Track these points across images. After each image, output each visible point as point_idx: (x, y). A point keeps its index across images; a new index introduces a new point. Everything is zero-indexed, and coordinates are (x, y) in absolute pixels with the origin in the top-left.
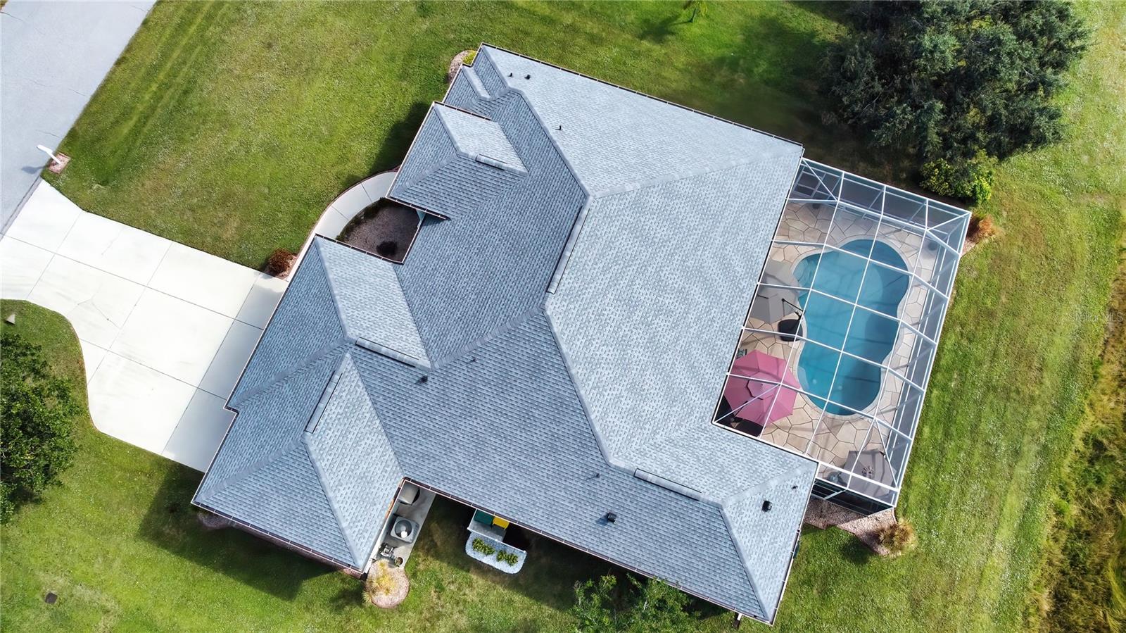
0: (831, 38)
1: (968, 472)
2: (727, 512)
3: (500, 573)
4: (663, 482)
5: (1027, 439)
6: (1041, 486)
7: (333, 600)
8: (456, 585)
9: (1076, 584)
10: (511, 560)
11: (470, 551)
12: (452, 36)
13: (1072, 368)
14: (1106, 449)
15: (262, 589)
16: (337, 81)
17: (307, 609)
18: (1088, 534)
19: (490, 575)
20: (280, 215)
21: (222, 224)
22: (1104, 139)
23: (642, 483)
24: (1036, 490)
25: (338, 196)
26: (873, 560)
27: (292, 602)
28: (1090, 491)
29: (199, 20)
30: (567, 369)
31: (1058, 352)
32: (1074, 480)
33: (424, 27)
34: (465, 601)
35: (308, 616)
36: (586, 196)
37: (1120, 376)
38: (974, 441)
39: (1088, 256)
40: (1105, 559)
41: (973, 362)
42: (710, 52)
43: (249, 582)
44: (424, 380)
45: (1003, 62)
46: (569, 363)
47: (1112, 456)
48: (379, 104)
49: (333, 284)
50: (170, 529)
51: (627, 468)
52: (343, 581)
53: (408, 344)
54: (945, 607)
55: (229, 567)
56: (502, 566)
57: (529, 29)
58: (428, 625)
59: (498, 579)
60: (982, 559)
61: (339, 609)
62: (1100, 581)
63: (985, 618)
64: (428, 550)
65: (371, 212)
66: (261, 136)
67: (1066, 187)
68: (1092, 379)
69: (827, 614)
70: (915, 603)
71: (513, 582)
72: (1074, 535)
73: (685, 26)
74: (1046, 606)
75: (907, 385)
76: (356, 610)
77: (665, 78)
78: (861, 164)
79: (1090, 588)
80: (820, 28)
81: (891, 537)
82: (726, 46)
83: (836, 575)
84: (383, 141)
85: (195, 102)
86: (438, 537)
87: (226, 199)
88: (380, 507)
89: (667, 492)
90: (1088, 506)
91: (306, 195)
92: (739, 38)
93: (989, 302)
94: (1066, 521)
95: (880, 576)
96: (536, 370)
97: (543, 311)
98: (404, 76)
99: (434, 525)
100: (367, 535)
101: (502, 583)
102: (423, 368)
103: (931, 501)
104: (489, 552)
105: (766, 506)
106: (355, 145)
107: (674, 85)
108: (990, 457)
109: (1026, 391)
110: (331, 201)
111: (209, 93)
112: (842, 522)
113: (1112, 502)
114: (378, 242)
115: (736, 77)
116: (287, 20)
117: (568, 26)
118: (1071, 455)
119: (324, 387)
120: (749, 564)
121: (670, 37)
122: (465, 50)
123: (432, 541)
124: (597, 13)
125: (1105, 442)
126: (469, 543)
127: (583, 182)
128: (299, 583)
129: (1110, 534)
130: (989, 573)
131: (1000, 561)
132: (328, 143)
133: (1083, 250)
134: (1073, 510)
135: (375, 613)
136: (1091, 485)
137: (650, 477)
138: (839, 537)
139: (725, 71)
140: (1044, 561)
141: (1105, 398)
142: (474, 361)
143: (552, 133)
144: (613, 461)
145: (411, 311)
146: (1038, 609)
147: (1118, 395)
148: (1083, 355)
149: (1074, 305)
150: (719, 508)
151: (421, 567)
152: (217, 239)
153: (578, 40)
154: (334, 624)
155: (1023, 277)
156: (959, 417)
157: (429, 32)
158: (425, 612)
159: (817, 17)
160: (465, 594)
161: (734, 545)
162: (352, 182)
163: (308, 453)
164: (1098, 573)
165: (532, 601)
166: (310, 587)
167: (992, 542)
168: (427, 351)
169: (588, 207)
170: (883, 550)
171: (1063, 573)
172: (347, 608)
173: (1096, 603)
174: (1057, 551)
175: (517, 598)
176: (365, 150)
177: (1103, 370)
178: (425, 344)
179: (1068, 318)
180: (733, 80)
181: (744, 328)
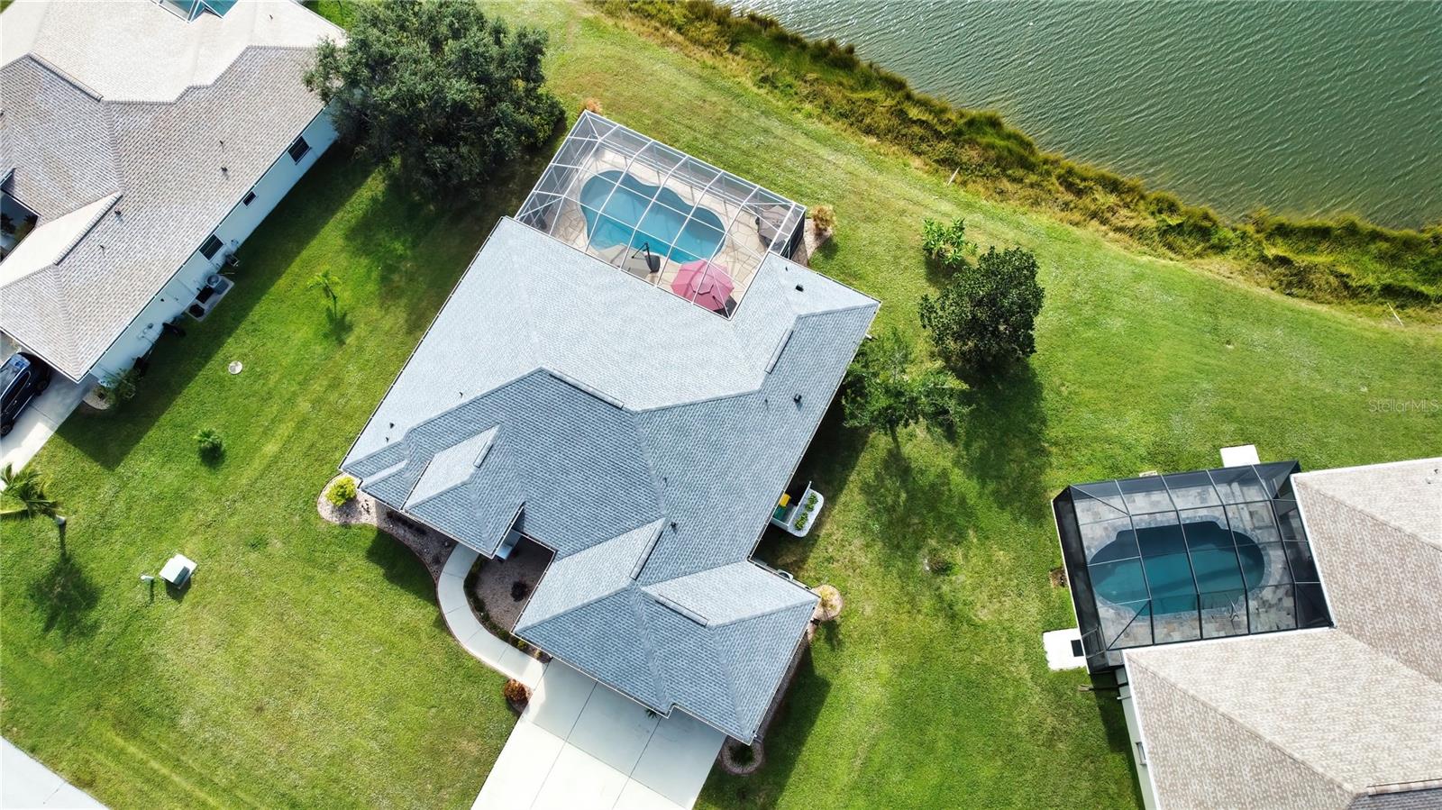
0: (382, 187)
1: (778, 165)
2: (803, 312)
3: (822, 510)
4: (777, 353)
5: (755, 122)
6: (790, 122)
7: (833, 649)
8: (829, 546)
9: (860, 119)
10: (813, 500)
11: (803, 534)
12: (297, 518)
13: (706, 81)
14: (768, 76)
15: (818, 712)
16: (322, 636)
17: (838, 671)
18: (826, 102)
19: (823, 519)
20: (464, 695)
21: (463, 756)
22: (522, 12)
23: (776, 369)
24: (795, 127)
25: (454, 637)
26: (835, 240)
27: (832, 684)
28: (796, 94)
29: (202, 795)
30: (684, 406)
31: (694, 87)
32: (788, 101)
33: (279, 545)
34: (842, 540)
35: (844, 670)
36: (541, 371)
37: (713, 54)
38: (755, 156)
39: (619, 49)
40: (844, 97)
41: (694, 143)
42: (371, 287)
43: (812, 723)
44: (674, 526)
45: (484, 52)
46: (680, 403)
47: (773, 73)
48: (359, 593)
49: (571, 606)
50: (760, 798)
51: (763, 378)
52: (818, 639)
53: (638, 541)
54: (871, 201)
55: (798, 740)
56: (818, 507)
57: (307, 444)
58: (858, 571)
59: (827, 513)
60: (840, 171)
61: (840, 643)
62: (860, 103)
63: (880, 178)
64: (799, 567)
65: (478, 606)
66: (370, 717)
67: (559, 48)
68: (715, 71)
69: (871, 278)
70: (867, 219)
71: (831, 500)
72: (826, 111)
73: (339, 303)
74: (874, 140)
75: (707, 191)
76: (843, 630)
77: (391, 328)
78: (510, 186)
79: (864, 110)
80: (369, 193)
81: (822, 222)
82: (369, 271)
83: (844, 266)
84: (402, 591)
85: (309, 794)
86: (790, 559)
87: (434, 753)
88: (769, 580)
89: (785, 352)
90: (807, 97)
91: (447, 669)
92: (364, 261)
93: (647, 122)
94: (816, 114)
95: (847, 237)
96: (682, 431)
97: (637, 413)
98: (332, 568)
99: (779, 562)
100: (792, 591)
101: (830, 510)
102: (665, 525)
103: (797, 193)
104: (804, 518)
105: (799, 288)
106: (401, 618)
107: (401, 321)
108: (767, 148)
109: (720, 114)
110: (458, 645)
111: (302, 777)
112: (806, 255)
113: (806, 82)
114: (511, 600)
115: (404, 269)
116: (230, 690)
117: (313, 408)
118: (770, 97)
119: (668, 610)
120: (840, 307)
121: (348, 318)
122: (316, 506)
123: (791, 563)
124: (305, 379)
125: (762, 75)
126: (797, 534)
127: (526, 373)
128: (817, 678)
129: (828, 89)
130: (850, 169)
131: (842, 160)
132: (393, 646)
133: (612, 50)
134: (808, 107)
135: (846, 615)
136: (792, 91)
137: (773, 362)
138: (817, 259)
139: (396, 277)
140: (844, 134)
141: (729, 67)
142: (666, 479)
143: (465, 400)
144: (757, 387)
145: (607, 539)
146: (876, 146)
147: (727, 58)
148: (697, 72)
149: (656, 67)
150: (800, 318)
151: (812, 574)
152: (477, 761)
153: (331, 399)
154: (852, 649)
155: (630, 94)
156: (736, 161)
157: (286, 542)
158: (848, 573)
159: (358, 193)
160: (836, 540)
161: (827, 313)
162: (441, 623)
163: (724, 626)
164: (854, 103)
165: (846, 487)
166: (821, 668)
167: (829, 162)
168: (649, 522)
169: (551, 370)
170: (830, 231)
171: (851, 125)
172: (840, 637)
173: (874, 110)
174: (836, 124)
175: (842, 498)
176: (409, 608)
177: (710, 63)
178: (642, 524)
179: (668, 74)
180: (406, 272)
181: (656, 286)
